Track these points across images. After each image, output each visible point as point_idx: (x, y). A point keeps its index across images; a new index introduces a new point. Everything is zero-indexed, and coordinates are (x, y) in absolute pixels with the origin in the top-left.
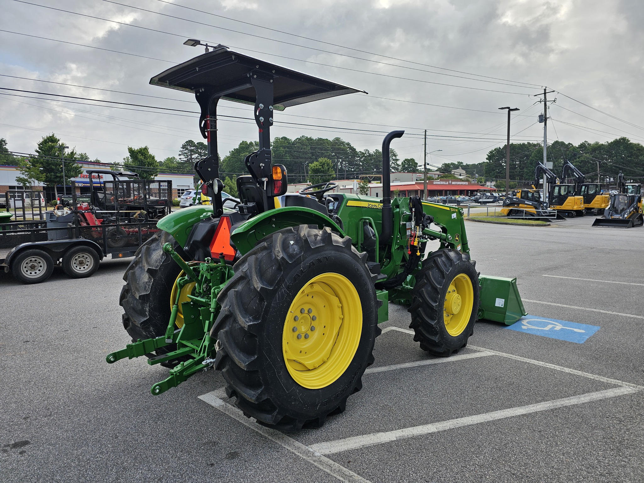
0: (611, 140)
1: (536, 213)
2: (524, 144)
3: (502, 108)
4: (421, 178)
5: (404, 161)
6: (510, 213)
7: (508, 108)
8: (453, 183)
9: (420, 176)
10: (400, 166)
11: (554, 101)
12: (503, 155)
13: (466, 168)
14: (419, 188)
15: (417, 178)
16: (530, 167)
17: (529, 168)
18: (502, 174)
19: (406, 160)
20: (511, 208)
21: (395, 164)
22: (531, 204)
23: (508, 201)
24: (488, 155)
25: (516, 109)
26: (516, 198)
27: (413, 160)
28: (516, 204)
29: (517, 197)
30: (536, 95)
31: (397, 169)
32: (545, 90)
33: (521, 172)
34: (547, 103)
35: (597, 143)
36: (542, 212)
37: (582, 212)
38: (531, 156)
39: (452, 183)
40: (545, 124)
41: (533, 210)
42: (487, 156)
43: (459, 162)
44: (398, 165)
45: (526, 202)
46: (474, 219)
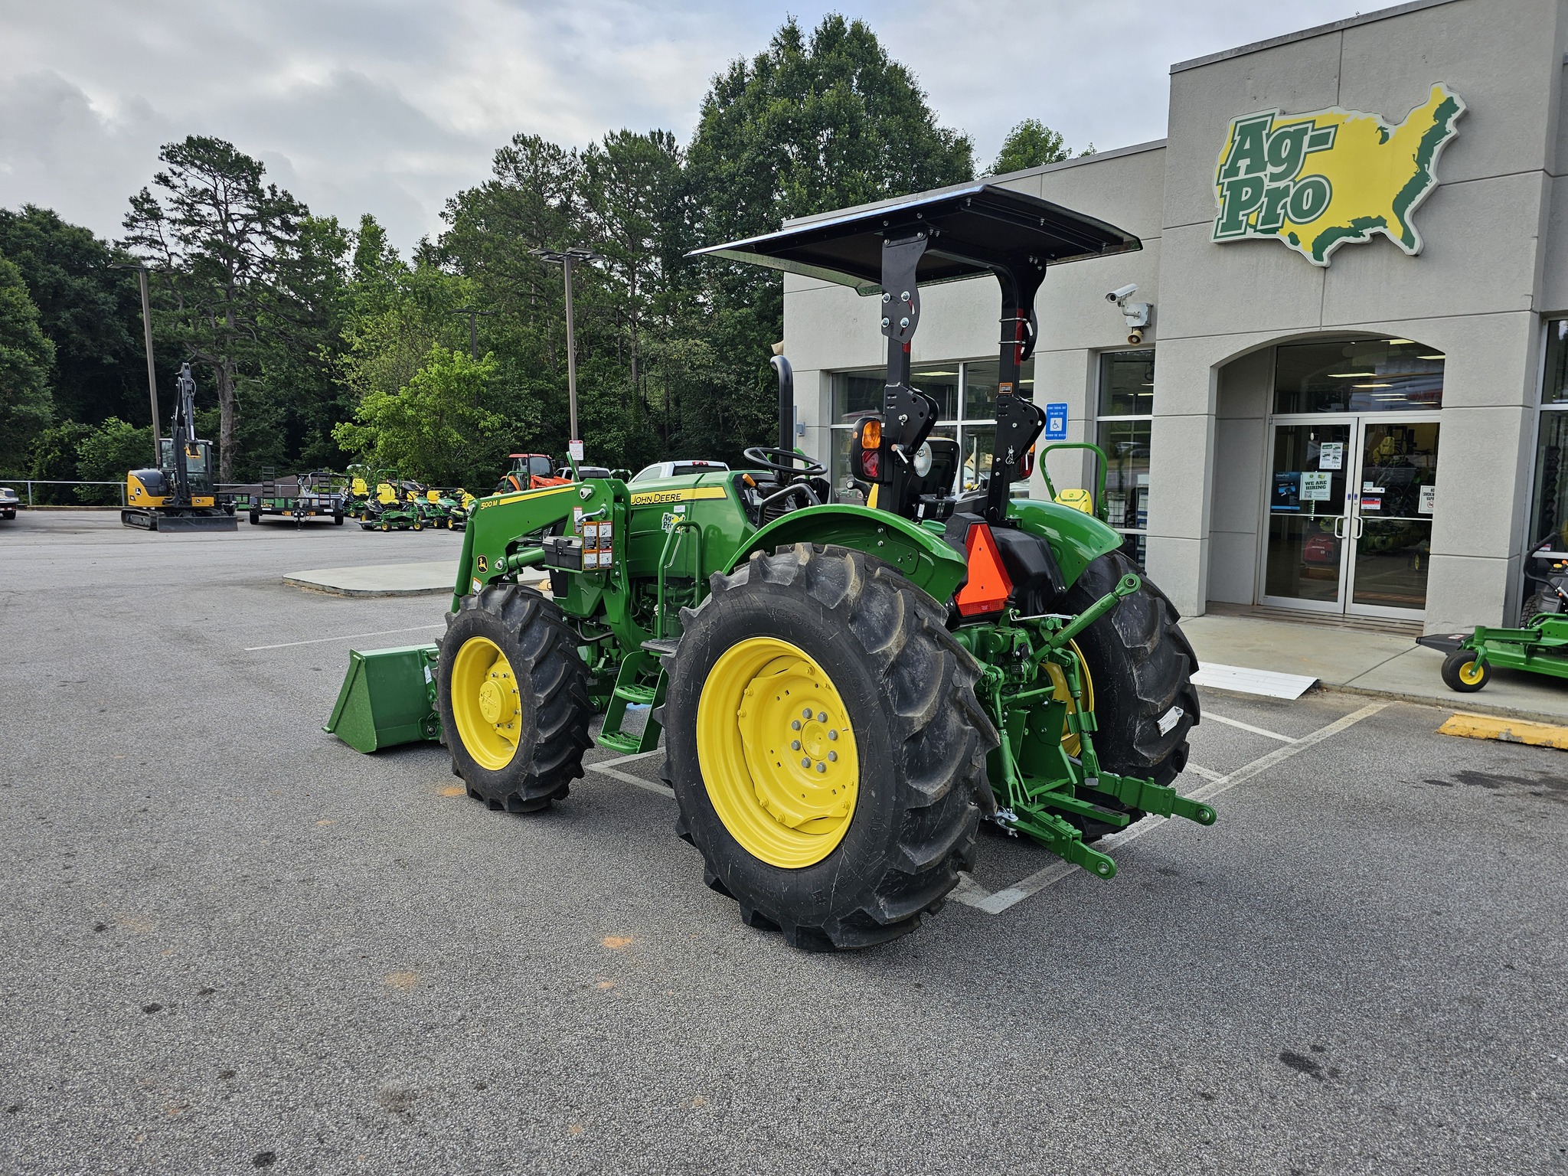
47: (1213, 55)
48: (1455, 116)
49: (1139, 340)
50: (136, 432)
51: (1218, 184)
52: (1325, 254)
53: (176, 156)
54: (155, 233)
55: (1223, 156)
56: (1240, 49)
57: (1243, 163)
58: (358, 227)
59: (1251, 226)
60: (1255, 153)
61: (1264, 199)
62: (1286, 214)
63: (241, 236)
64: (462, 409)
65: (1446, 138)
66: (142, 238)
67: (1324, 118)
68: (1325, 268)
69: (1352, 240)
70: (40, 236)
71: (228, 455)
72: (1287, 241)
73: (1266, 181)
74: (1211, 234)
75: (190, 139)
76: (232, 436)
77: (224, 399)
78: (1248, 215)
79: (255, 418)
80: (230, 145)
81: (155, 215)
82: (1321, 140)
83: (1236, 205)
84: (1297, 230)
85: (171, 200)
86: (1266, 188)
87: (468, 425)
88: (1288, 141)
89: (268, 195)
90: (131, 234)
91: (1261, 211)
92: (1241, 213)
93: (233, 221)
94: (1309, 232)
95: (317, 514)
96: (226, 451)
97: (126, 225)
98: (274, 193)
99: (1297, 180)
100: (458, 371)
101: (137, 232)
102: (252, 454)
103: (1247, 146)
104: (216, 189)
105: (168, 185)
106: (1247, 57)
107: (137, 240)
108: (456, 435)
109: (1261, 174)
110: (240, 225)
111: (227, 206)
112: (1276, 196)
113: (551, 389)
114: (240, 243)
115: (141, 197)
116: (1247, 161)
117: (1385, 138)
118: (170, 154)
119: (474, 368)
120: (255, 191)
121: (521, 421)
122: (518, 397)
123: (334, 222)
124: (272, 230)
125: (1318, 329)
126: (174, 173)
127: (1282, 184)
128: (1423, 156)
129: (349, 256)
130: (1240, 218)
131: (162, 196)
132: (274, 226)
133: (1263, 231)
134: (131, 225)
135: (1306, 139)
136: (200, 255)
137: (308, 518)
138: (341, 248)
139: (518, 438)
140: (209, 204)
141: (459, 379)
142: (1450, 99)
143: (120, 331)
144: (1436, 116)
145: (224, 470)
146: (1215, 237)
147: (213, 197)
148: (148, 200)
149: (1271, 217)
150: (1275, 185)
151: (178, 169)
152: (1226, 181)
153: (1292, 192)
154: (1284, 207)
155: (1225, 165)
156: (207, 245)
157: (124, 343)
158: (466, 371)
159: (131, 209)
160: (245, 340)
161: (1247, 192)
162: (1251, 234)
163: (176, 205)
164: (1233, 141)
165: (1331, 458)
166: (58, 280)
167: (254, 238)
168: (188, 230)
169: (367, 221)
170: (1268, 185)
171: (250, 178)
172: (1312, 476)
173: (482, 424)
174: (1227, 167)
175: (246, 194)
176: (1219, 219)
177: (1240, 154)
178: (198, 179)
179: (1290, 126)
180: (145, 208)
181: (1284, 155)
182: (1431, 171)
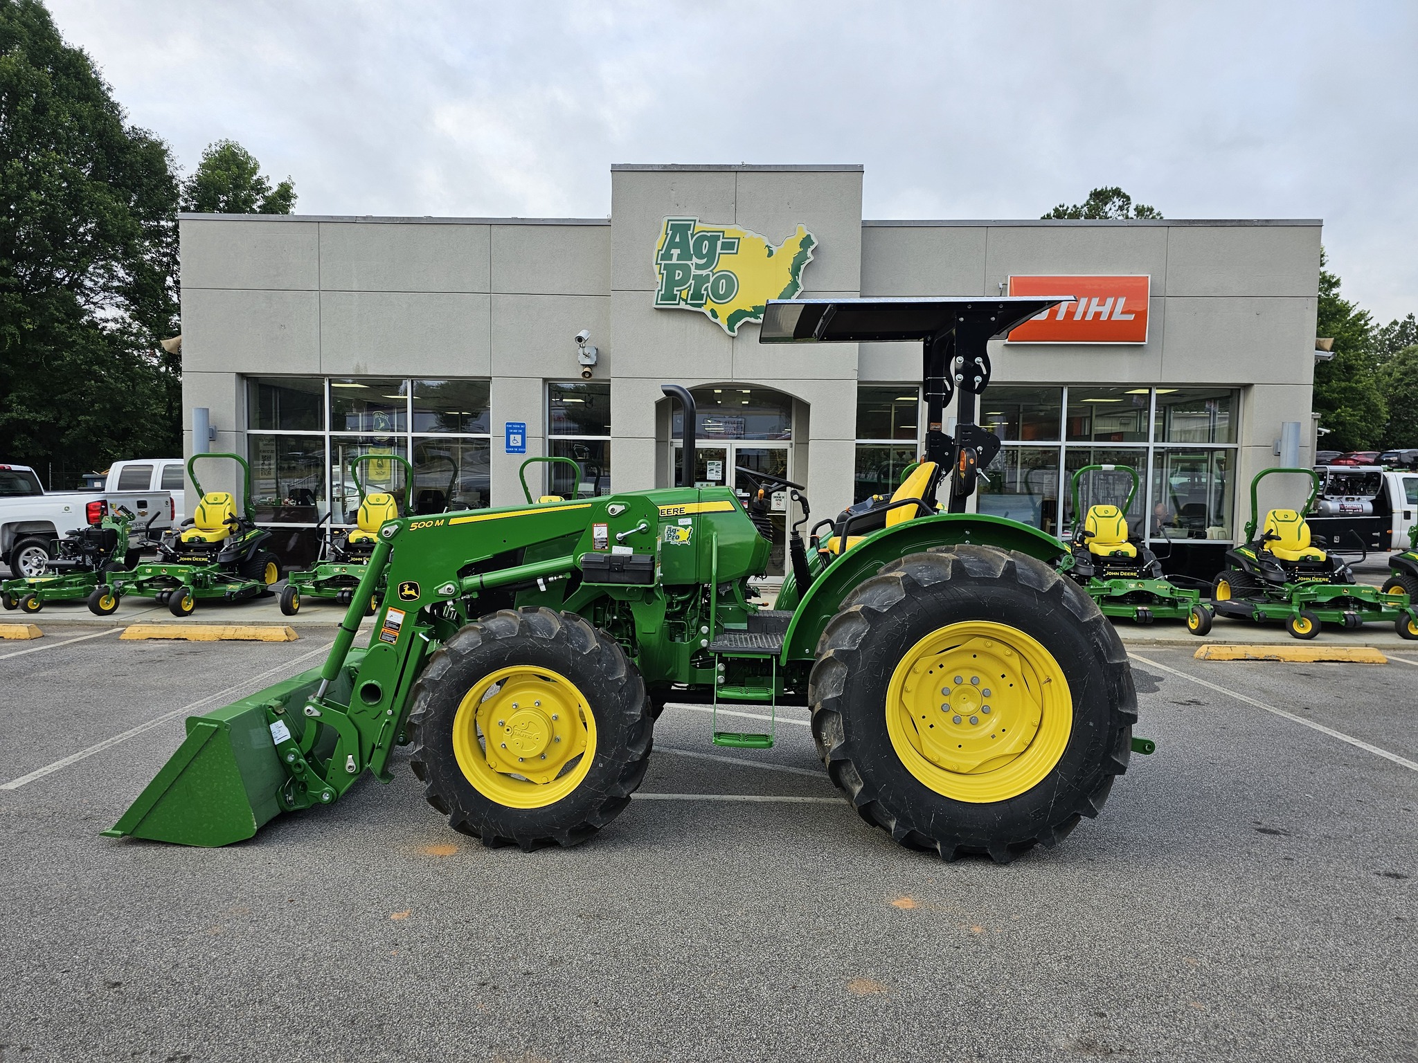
47: (645, 165)
48: (812, 247)
49: (590, 375)
51: (657, 264)
52: (736, 328)
55: (660, 242)
56: (665, 166)
57: (676, 252)
59: (683, 300)
60: (683, 245)
61: (692, 281)
62: (708, 295)
65: (808, 261)
67: (731, 231)
68: (733, 337)
69: (752, 320)
72: (709, 315)
73: (693, 268)
74: (653, 299)
78: (681, 291)
82: (729, 246)
83: (671, 283)
84: (716, 307)
86: (692, 273)
88: (706, 242)
91: (690, 290)
92: (676, 289)
94: (725, 311)
99: (715, 271)
103: (677, 240)
106: (671, 173)
109: (689, 263)
112: (700, 280)
116: (678, 251)
117: (770, 254)
125: (730, 381)
127: (704, 273)
128: (795, 271)
130: (675, 292)
133: (692, 305)
135: (719, 244)
142: (809, 236)
144: (801, 245)
146: (657, 304)
149: (697, 295)
150: (699, 272)
152: (663, 262)
153: (712, 280)
154: (706, 289)
155: (661, 250)
161: (679, 274)
162: (683, 305)
164: (667, 234)
165: (714, 472)
170: (694, 272)
172: (702, 485)
174: (663, 252)
176: (659, 291)
177: (672, 245)
179: (708, 232)
181: (704, 252)
182: (799, 282)
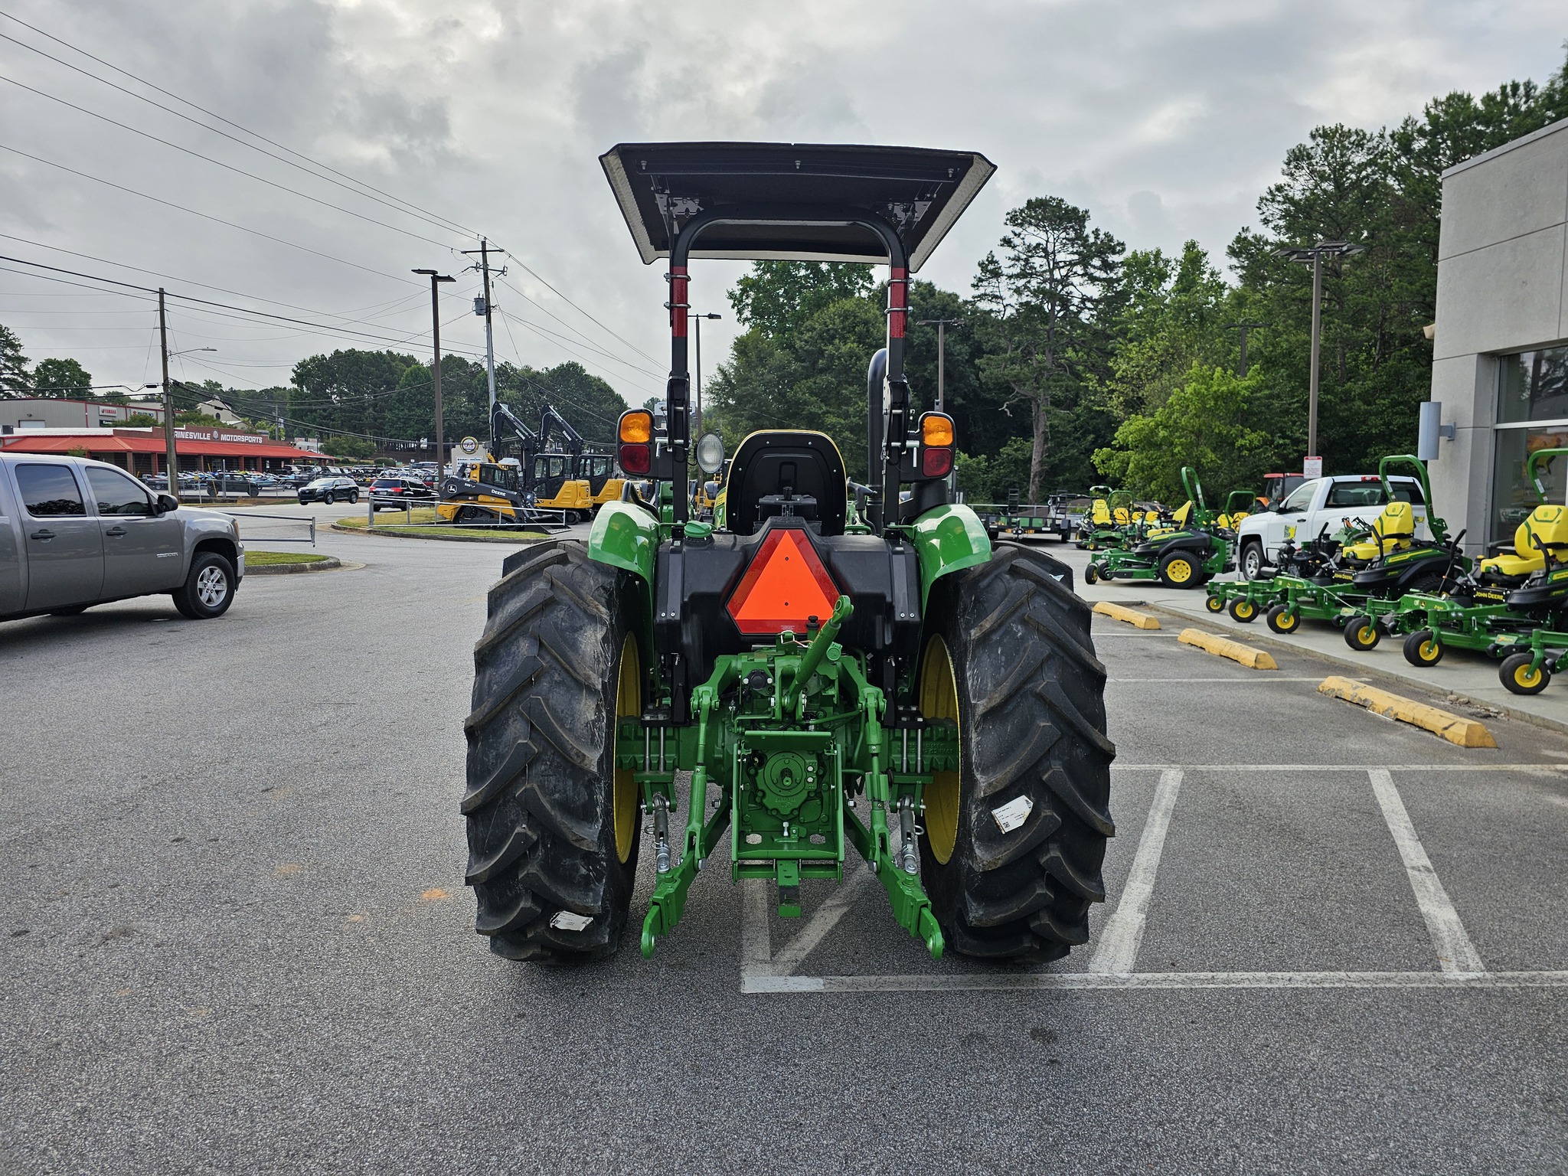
0: (553, 365)
1: (514, 514)
2: (379, 354)
3: (419, 271)
4: (116, 419)
5: (44, 366)
6: (460, 516)
7: (434, 273)
8: (224, 437)
9: (109, 411)
10: (32, 377)
11: (503, 272)
12: (333, 375)
13: (232, 399)
14: (129, 448)
15: (102, 418)
16: (398, 408)
17: (396, 411)
18: (333, 420)
19: (50, 362)
20: (461, 504)
21: (16, 371)
22: (504, 494)
23: (454, 487)
24: (294, 371)
25: (449, 279)
26: (471, 482)
27: (72, 365)
28: (471, 495)
29: (472, 478)
30: (466, 252)
31: (23, 387)
32: (484, 244)
33: (379, 418)
34: (490, 273)
35: (528, 369)
36: (526, 512)
37: (588, 511)
38: (398, 383)
39: (220, 436)
40: (489, 320)
41: (508, 509)
42: (294, 375)
43: (209, 383)
44: (25, 375)
45: (493, 491)
46: (388, 530)
50: (970, 461)
53: (1017, 220)
54: (995, 289)
58: (1180, 255)
63: (1064, 281)
64: (1219, 427)
66: (985, 295)
70: (920, 305)
71: (1037, 479)
75: (1029, 202)
76: (1041, 463)
77: (1037, 429)
79: (1066, 446)
80: (1062, 200)
81: (996, 274)
85: (1010, 258)
87: (1223, 444)
89: (1092, 240)
90: (977, 293)
93: (1060, 268)
95: (1036, 532)
96: (1035, 476)
97: (973, 286)
98: (1097, 237)
100: (1215, 388)
101: (982, 291)
102: (1060, 478)
104: (1047, 241)
105: (1010, 246)
107: (982, 297)
108: (1211, 456)
110: (1064, 272)
111: (1055, 256)
113: (1330, 401)
114: (1064, 287)
115: (987, 260)
118: (1013, 219)
119: (1234, 383)
120: (1081, 237)
121: (1288, 437)
122: (1287, 412)
123: (1158, 254)
124: (1092, 270)
126: (1015, 235)
129: (1169, 285)
131: (1003, 256)
132: (1094, 267)
134: (977, 285)
136: (1028, 303)
137: (1025, 536)
138: (1163, 277)
139: (1279, 456)
140: (1041, 257)
141: (1217, 397)
143: (969, 376)
145: (1032, 493)
147: (1045, 250)
148: (992, 262)
151: (1018, 230)
156: (1035, 293)
157: (971, 385)
158: (1224, 388)
159: (978, 272)
160: (1059, 374)
163: (1013, 262)
166: (928, 339)
167: (1076, 280)
168: (1021, 283)
169: (1191, 247)
171: (1077, 227)
173: (1240, 442)
175: (1072, 241)
178: (1034, 236)
180: (990, 269)
